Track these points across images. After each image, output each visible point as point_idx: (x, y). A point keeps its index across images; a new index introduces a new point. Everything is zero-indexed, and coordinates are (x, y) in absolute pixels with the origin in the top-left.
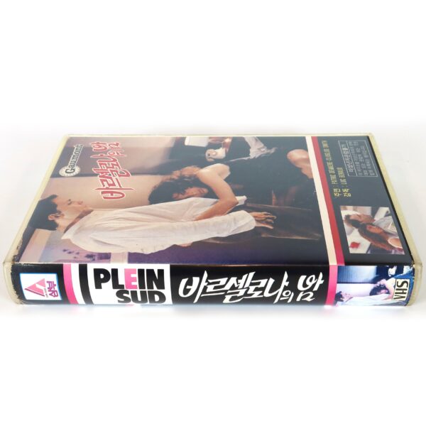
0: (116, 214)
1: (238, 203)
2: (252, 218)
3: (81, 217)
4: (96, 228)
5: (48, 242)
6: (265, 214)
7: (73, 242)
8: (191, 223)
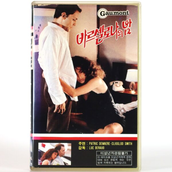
0: (65, 42)
1: (72, 97)
2: (61, 104)
3: (63, 27)
4: (55, 35)
5: (46, 17)
6: (64, 110)
7: (45, 28)
8: (58, 77)
